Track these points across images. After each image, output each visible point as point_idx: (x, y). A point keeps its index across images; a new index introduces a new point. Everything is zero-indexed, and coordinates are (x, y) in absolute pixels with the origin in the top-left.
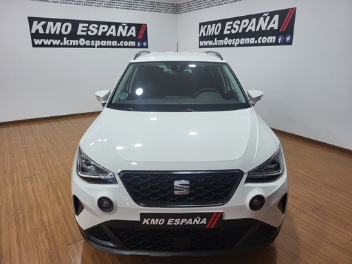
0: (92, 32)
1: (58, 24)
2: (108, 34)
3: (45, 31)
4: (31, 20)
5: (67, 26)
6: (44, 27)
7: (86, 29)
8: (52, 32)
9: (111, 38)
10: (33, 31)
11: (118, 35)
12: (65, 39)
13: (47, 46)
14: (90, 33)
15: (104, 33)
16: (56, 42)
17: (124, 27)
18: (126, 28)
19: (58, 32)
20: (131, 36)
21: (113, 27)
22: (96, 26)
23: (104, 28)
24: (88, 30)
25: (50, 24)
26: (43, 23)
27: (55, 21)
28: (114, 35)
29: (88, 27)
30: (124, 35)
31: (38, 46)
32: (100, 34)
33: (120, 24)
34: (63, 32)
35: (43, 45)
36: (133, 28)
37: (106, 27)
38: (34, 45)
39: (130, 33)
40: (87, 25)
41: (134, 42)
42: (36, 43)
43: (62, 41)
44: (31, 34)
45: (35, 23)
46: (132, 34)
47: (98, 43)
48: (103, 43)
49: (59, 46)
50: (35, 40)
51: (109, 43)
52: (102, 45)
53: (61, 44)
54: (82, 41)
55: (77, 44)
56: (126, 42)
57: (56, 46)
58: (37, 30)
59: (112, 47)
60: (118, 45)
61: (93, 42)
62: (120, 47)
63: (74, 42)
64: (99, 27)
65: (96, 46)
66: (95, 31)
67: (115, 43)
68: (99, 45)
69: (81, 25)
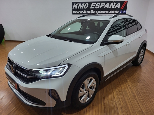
0: (97, 7)
1: (83, 4)
2: (104, 8)
3: (78, 8)
4: (73, 3)
5: (87, 5)
6: (78, 6)
7: (94, 6)
8: (80, 8)
9: (106, 9)
10: (73, 8)
11: (110, 7)
12: (85, 10)
13: (78, 14)
14: (96, 8)
15: (103, 7)
16: (81, 12)
17: (114, 3)
18: (115, 4)
19: (82, 8)
20: (117, 8)
21: (108, 4)
22: (99, 4)
23: (103, 5)
24: (96, 6)
25: (80, 4)
26: (77, 4)
27: (82, 3)
28: (108, 8)
29: (95, 5)
30: (113, 7)
31: (74, 14)
32: (100, 8)
33: (112, 2)
34: (85, 8)
35: (76, 14)
36: (119, 4)
37: (104, 4)
38: (73, 14)
39: (116, 6)
40: (95, 4)
41: (118, 11)
42: (74, 13)
43: (84, 12)
44: (73, 9)
45: (75, 4)
46: (117, 7)
47: (99, 12)
48: (102, 12)
49: (82, 14)
50: (74, 11)
51: (104, 12)
52: (101, 13)
53: (83, 13)
54: (92, 12)
55: (90, 13)
56: (114, 11)
57: (81, 14)
58: (75, 7)
59: (106, 14)
60: (109, 13)
61: (97, 11)
62: (110, 14)
63: (88, 12)
64: (101, 4)
65: (98, 14)
66: (99, 6)
67: (107, 12)
68: (99, 13)
69: (92, 4)
